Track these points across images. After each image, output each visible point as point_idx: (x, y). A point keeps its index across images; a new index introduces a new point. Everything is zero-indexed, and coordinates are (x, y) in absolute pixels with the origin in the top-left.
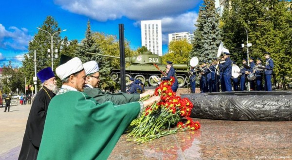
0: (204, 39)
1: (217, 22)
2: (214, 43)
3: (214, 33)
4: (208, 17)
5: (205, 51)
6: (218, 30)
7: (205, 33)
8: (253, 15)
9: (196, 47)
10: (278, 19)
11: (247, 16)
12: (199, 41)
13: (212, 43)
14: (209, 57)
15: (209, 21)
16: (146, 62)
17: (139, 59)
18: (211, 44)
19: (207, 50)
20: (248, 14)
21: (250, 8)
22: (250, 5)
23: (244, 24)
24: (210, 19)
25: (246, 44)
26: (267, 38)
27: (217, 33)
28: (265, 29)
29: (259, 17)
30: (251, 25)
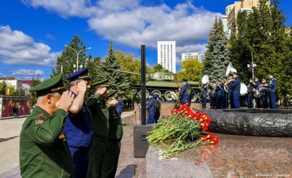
0: (214, 59)
1: (225, 44)
2: (223, 63)
3: (223, 54)
4: (217, 40)
5: (214, 70)
6: (226, 52)
7: (215, 54)
8: (257, 39)
9: (206, 66)
10: (279, 43)
11: (252, 40)
12: (209, 61)
13: (221, 63)
14: (219, 75)
15: (218, 43)
16: (163, 79)
17: (156, 76)
18: (220, 64)
19: (216, 69)
20: (253, 38)
21: (255, 33)
22: (255, 30)
23: (250, 46)
24: (219, 42)
25: (251, 64)
26: (270, 59)
27: (225, 54)
28: (268, 52)
29: (263, 41)
30: (256, 47)
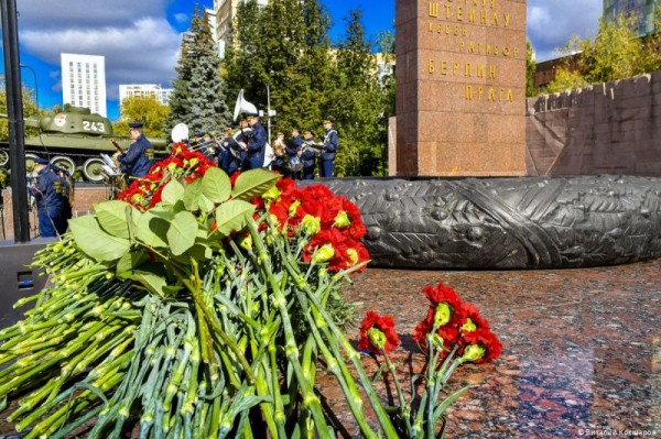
0: (193, 96)
1: (215, 66)
2: (212, 105)
3: (212, 86)
4: (199, 56)
5: (193, 118)
6: (217, 82)
7: (195, 85)
8: (278, 60)
9: (176, 111)
10: (319, 72)
11: (269, 62)
12: (182, 100)
13: (207, 105)
14: (202, 131)
15: (201, 62)
16: (77, 130)
18: (205, 107)
19: (197, 117)
20: (270, 57)
21: (274, 48)
22: (274, 42)
23: (264, 74)
24: (203, 60)
25: (266, 111)
26: (300, 102)
27: (216, 87)
28: (297, 87)
29: (289, 65)
30: (275, 77)
